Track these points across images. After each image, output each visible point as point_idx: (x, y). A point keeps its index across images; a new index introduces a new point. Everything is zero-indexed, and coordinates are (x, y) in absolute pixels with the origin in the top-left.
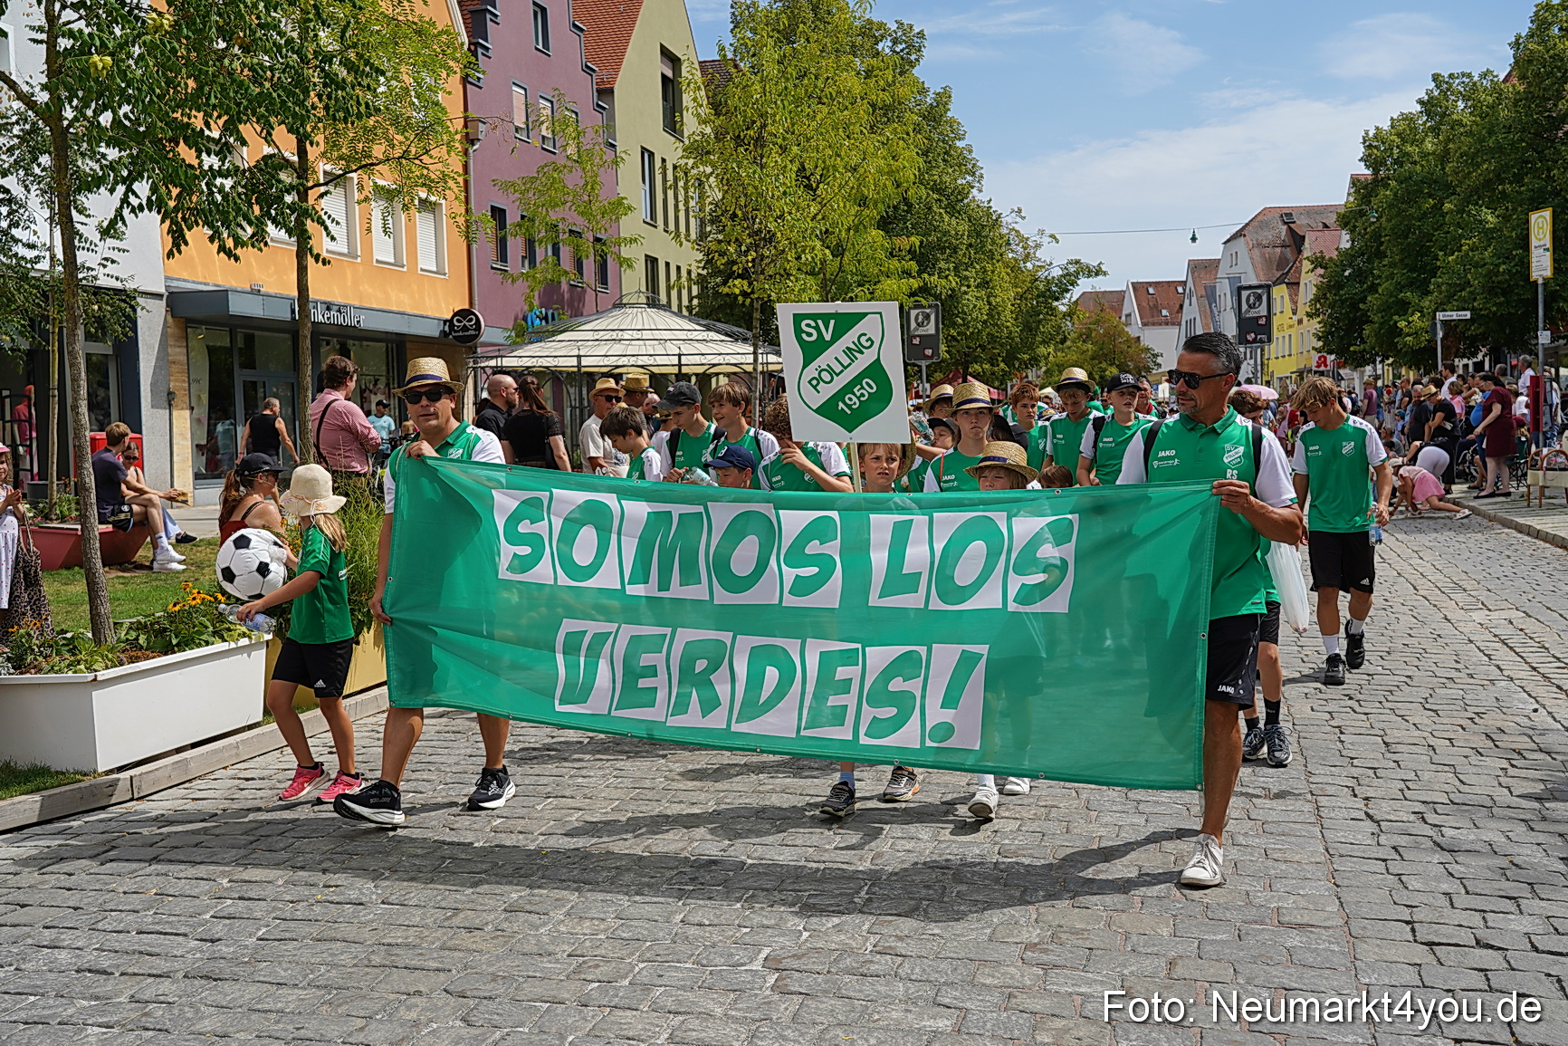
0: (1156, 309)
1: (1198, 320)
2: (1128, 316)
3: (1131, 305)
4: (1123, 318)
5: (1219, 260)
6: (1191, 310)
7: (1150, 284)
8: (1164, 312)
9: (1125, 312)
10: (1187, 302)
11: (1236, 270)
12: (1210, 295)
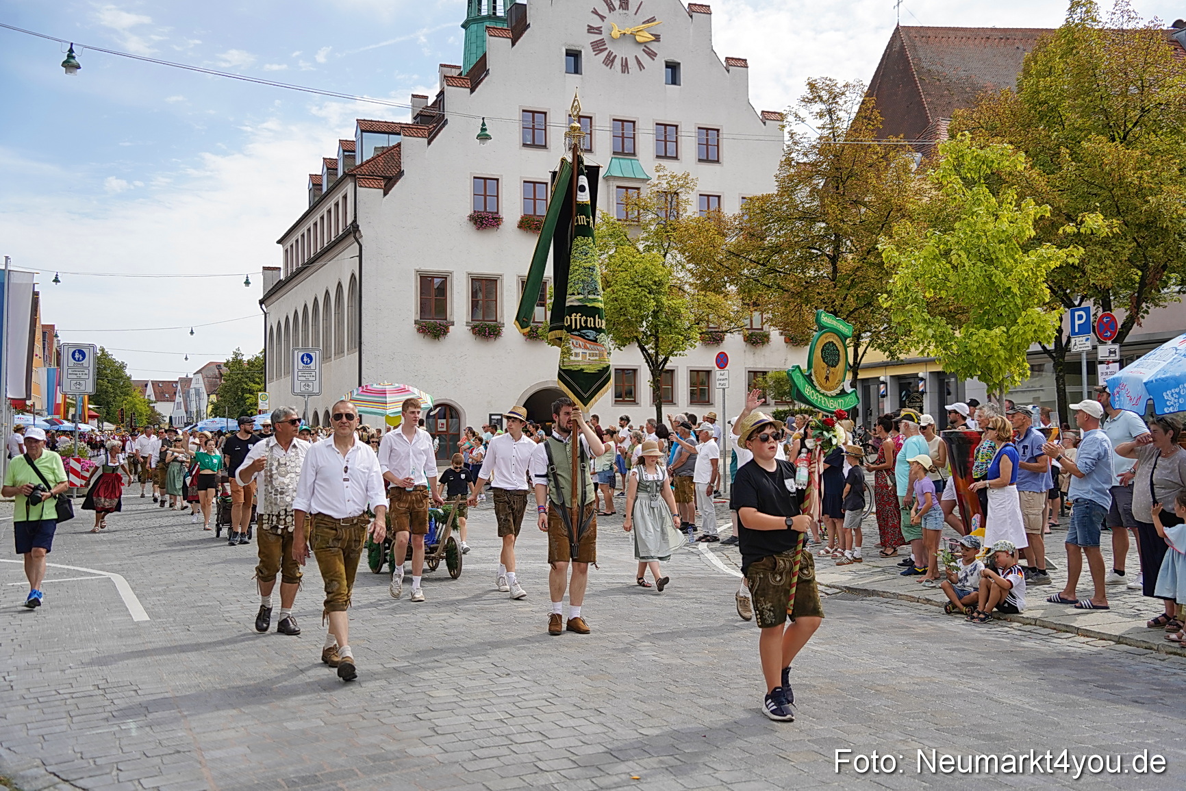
0: (163, 394)
1: (182, 404)
2: (149, 396)
3: (150, 390)
4: (146, 397)
5: (191, 379)
6: (179, 399)
7: (160, 382)
8: (167, 395)
9: (147, 393)
10: (177, 395)
11: (197, 386)
12: (186, 395)
